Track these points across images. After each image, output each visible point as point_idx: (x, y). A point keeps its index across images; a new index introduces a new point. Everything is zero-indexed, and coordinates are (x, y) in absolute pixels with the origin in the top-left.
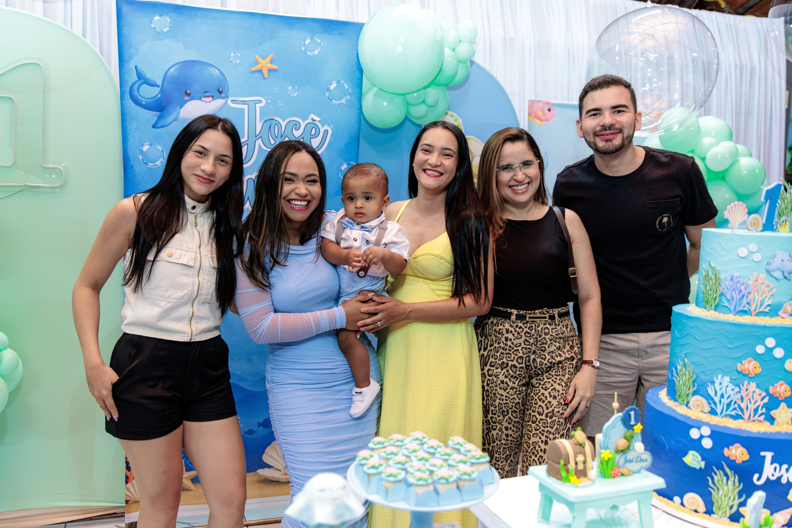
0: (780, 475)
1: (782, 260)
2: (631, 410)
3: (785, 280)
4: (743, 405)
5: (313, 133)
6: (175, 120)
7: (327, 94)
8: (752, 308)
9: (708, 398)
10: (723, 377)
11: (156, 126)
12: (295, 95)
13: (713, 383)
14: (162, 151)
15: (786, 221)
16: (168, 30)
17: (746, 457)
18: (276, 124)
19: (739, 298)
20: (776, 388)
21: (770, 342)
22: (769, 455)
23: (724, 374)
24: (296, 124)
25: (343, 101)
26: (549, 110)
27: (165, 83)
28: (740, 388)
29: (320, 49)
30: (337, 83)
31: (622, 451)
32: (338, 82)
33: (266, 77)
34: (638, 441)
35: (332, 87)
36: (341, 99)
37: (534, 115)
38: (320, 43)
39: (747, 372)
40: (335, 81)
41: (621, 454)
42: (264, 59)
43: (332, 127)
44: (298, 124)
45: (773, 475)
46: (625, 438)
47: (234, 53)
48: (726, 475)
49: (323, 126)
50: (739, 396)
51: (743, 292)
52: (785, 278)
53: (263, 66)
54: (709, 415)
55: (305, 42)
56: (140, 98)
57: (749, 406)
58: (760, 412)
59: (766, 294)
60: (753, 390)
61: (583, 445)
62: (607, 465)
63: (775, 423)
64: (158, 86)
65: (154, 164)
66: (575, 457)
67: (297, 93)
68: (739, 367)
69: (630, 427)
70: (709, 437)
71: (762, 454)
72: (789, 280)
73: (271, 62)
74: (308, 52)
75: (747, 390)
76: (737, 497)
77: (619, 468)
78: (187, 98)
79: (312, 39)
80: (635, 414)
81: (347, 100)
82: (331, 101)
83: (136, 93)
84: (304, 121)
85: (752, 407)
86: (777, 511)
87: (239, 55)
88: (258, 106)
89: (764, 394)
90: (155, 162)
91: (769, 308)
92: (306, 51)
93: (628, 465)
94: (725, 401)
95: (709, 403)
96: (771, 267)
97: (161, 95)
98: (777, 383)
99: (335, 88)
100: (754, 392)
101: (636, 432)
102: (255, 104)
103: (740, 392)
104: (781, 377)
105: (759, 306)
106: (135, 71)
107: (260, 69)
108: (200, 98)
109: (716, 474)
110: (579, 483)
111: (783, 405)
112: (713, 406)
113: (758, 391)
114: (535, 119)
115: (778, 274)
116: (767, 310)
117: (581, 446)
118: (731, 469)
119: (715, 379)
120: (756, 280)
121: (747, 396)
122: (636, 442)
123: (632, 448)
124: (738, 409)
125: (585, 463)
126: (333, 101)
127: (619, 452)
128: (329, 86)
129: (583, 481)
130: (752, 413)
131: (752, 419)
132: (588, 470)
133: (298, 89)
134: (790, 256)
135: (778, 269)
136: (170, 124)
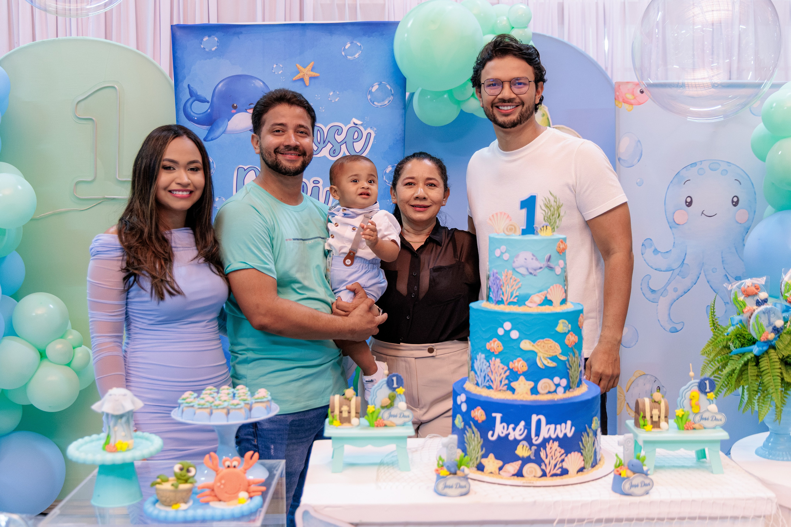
0: (507, 432)
1: (526, 259)
2: (394, 376)
3: (531, 276)
4: (493, 378)
5: (356, 137)
6: (224, 132)
7: (369, 97)
8: (505, 299)
9: (475, 372)
10: (481, 355)
11: (207, 140)
12: (337, 100)
13: (477, 359)
15: (546, 226)
16: (216, 49)
17: (484, 417)
18: (318, 130)
19: (497, 290)
20: (514, 363)
21: (507, 326)
22: (498, 416)
23: (482, 352)
24: (338, 129)
25: (386, 102)
26: (642, 92)
27: (215, 99)
28: (490, 364)
30: (378, 85)
31: (386, 407)
33: (307, 84)
34: (402, 401)
35: (376, 87)
36: (383, 100)
37: (621, 99)
38: (360, 46)
39: (493, 350)
41: (385, 409)
42: (305, 68)
43: (375, 129)
44: (340, 128)
45: (502, 433)
46: (390, 398)
47: (277, 64)
48: (473, 433)
49: (365, 129)
50: (489, 370)
51: (498, 286)
52: (531, 273)
53: (304, 75)
54: (476, 386)
55: (345, 47)
56: (192, 114)
57: (497, 378)
58: (503, 383)
59: (514, 287)
60: (498, 365)
62: (372, 417)
63: (516, 393)
64: (208, 102)
66: (341, 407)
67: (338, 98)
68: (488, 346)
69: (393, 389)
70: (466, 402)
71: (494, 415)
72: (535, 275)
73: (312, 70)
74: (348, 57)
75: (494, 365)
76: (480, 450)
77: (384, 420)
78: (234, 111)
79: (351, 43)
80: (397, 379)
81: (390, 101)
82: (373, 104)
83: (189, 110)
84: (346, 126)
85: (499, 379)
86: (508, 463)
87: (281, 66)
89: (506, 368)
91: (517, 298)
92: (346, 56)
93: (392, 419)
94: (483, 374)
95: (475, 377)
96: (515, 265)
97: (212, 110)
98: (516, 359)
99: (377, 90)
101: (398, 393)
103: (489, 366)
104: (518, 355)
105: (509, 297)
106: (188, 90)
107: (301, 77)
108: (246, 111)
109: (468, 432)
110: (339, 425)
111: (522, 378)
112: (478, 379)
113: (501, 366)
114: (623, 104)
115: (523, 271)
116: (515, 300)
117: (349, 400)
118: (476, 427)
119: (477, 356)
120: (506, 276)
121: (495, 369)
122: (400, 401)
123: (395, 405)
124: (490, 381)
125: (349, 412)
126: (375, 103)
127: (383, 407)
128: (370, 89)
129: (346, 425)
130: (499, 383)
131: (499, 389)
132: (351, 418)
133: (339, 94)
134: (533, 255)
135: (522, 266)
136: (219, 136)
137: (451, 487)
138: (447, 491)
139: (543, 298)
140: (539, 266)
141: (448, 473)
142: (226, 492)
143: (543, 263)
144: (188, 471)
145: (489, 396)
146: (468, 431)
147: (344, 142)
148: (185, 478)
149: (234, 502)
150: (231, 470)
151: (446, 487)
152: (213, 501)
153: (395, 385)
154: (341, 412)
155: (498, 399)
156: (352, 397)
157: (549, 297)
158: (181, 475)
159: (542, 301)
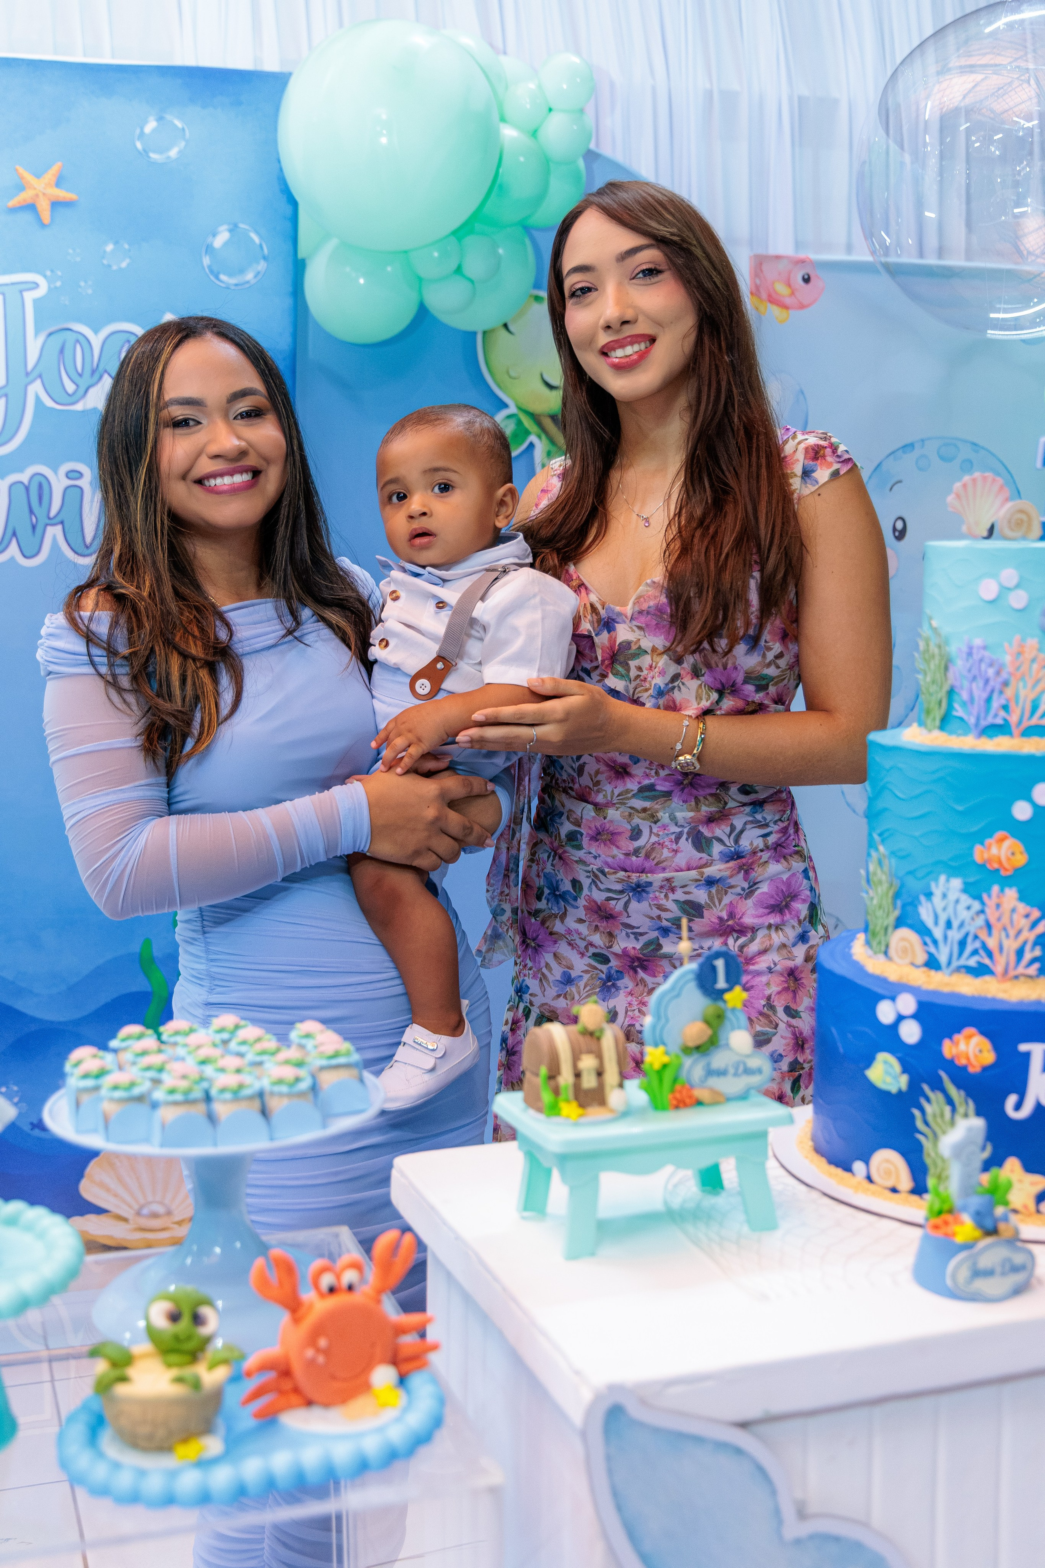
4: (992, 943)
7: (207, 261)
8: (1014, 719)
9: (923, 931)
10: (948, 881)
12: (124, 265)
13: (929, 895)
17: (989, 1057)
18: (77, 341)
19: (985, 695)
22: (1038, 1051)
23: (953, 871)
25: (249, 276)
26: (807, 280)
28: (983, 903)
29: (183, 144)
30: (230, 231)
31: (698, 1048)
32: (234, 229)
33: (47, 221)
34: (739, 1028)
35: (221, 239)
36: (242, 271)
37: (764, 295)
38: (183, 129)
39: (996, 866)
40: (225, 227)
41: (696, 1056)
42: (38, 176)
46: (707, 1022)
48: (950, 1102)
50: (980, 921)
51: (992, 683)
53: (37, 195)
54: (925, 969)
55: (142, 129)
57: (1006, 943)
58: (1028, 956)
59: (1042, 684)
60: (1012, 906)
61: (597, 1034)
62: (661, 1080)
66: (576, 1059)
67: (128, 261)
68: (979, 854)
69: (717, 995)
70: (915, 1016)
71: (1023, 1047)
73: (58, 184)
74: (152, 155)
75: (998, 906)
77: (693, 1087)
79: (160, 119)
80: (727, 966)
81: (259, 273)
82: (217, 278)
85: (1011, 945)
88: (29, 297)
89: (1036, 914)
92: (146, 151)
93: (716, 1083)
94: (955, 935)
95: (925, 944)
99: (226, 244)
100: (1013, 910)
101: (730, 1005)
102: (21, 292)
103: (984, 912)
105: (1027, 714)
107: (30, 201)
110: (581, 1116)
112: (932, 949)
113: (1022, 908)
114: (769, 305)
117: (594, 1036)
118: (959, 1086)
119: (933, 885)
120: (1020, 653)
121: (999, 919)
122: (733, 1029)
123: (722, 1042)
124: (982, 952)
125: (600, 1074)
126: (223, 277)
127: (687, 1050)
128: (210, 239)
129: (595, 1113)
130: (1013, 958)
131: (1012, 973)
132: (607, 1089)
133: (130, 250)
137: (989, 1273)
138: (981, 1285)
141: (977, 1233)
142: (333, 1377)
144: (197, 1320)
145: (989, 995)
146: (928, 1100)
148: (190, 1345)
149: (359, 1404)
150: (340, 1299)
151: (977, 1273)
152: (289, 1407)
153: (721, 984)
154: (578, 1075)
155: (1021, 1003)
156: (602, 1030)
158: (177, 1338)
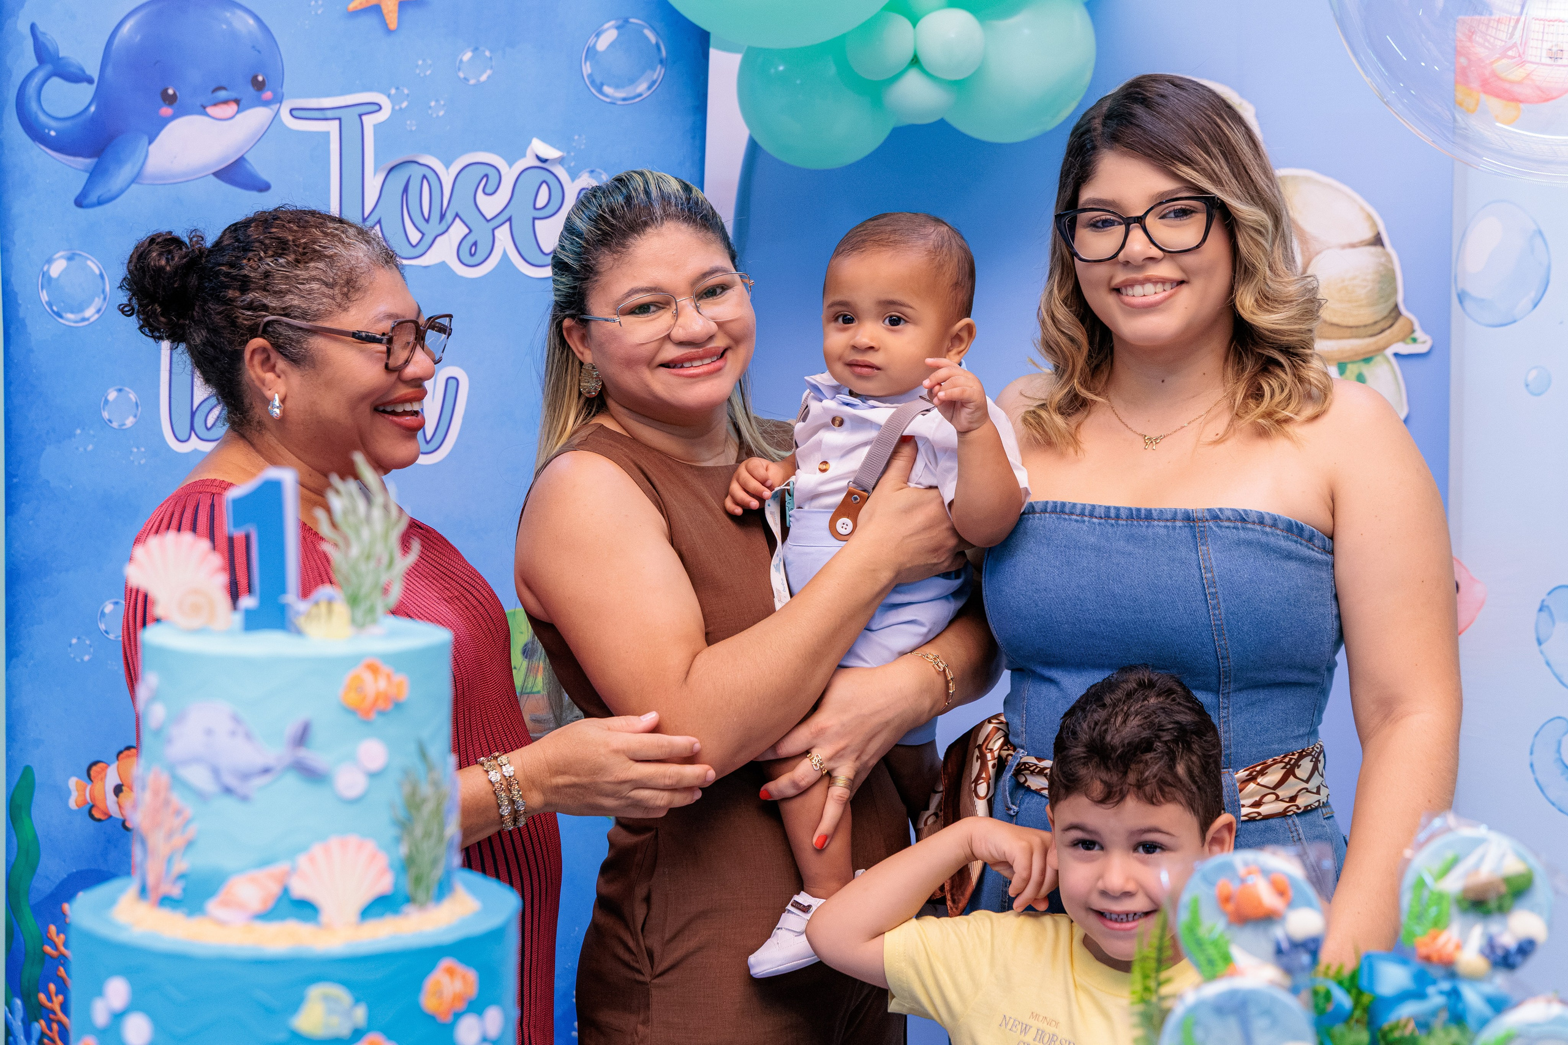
1: (210, 732)
5: (542, 201)
6: (136, 179)
7: (587, 69)
11: (86, 202)
12: (484, 78)
14: (102, 276)
18: (424, 177)
21: (118, 992)
24: (486, 176)
25: (642, 87)
27: (109, 71)
30: (618, 28)
33: (393, 26)
36: (632, 81)
37: (1475, 82)
40: (612, 23)
44: (492, 172)
49: (574, 176)
52: (228, 790)
56: (43, 118)
59: (175, 839)
64: (90, 81)
65: (79, 316)
67: (489, 72)
72: (244, 798)
78: (166, 111)
81: (654, 82)
82: (600, 91)
83: (34, 106)
84: (510, 165)
88: (369, 121)
90: (80, 309)
91: (181, 884)
96: (175, 752)
97: (98, 107)
99: (612, 45)
102: (360, 116)
105: (162, 876)
106: (29, 42)
107: (374, 2)
108: (202, 110)
114: (1484, 97)
115: (198, 777)
116: (177, 891)
126: (607, 89)
133: (491, 58)
134: (236, 719)
135: (196, 760)
136: (122, 191)
139: (275, 889)
140: (259, 760)
143: (275, 752)
147: (506, 217)
157: (300, 889)
159: (270, 904)
